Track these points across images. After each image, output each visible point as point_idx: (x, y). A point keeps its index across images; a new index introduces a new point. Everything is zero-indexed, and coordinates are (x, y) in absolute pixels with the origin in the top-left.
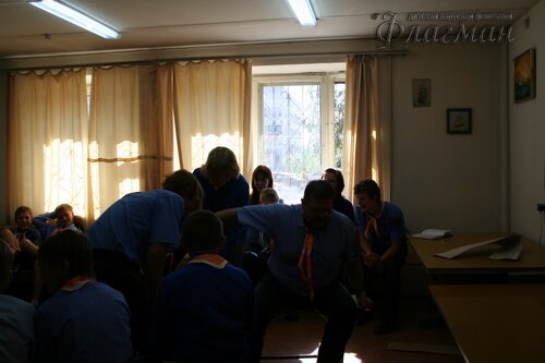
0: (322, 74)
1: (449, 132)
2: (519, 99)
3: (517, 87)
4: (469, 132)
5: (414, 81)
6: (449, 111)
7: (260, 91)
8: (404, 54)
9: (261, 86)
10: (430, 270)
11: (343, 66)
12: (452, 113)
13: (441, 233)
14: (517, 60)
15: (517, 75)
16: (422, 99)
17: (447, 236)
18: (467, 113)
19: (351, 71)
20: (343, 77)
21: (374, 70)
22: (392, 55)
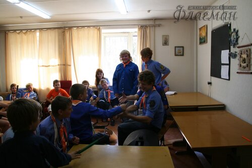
0: (128, 33)
1: (176, 55)
2: (201, 43)
3: (200, 39)
4: (183, 55)
5: (163, 36)
6: (175, 47)
7: (105, 39)
8: (159, 26)
9: (105, 37)
10: (171, 107)
11: (136, 30)
12: (176, 48)
13: (173, 93)
14: (200, 29)
15: (200, 34)
16: (166, 43)
17: (175, 94)
18: (182, 48)
19: (139, 32)
20: (136, 34)
21: (148, 31)
22: (154, 26)
